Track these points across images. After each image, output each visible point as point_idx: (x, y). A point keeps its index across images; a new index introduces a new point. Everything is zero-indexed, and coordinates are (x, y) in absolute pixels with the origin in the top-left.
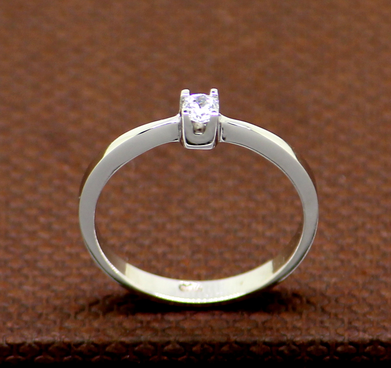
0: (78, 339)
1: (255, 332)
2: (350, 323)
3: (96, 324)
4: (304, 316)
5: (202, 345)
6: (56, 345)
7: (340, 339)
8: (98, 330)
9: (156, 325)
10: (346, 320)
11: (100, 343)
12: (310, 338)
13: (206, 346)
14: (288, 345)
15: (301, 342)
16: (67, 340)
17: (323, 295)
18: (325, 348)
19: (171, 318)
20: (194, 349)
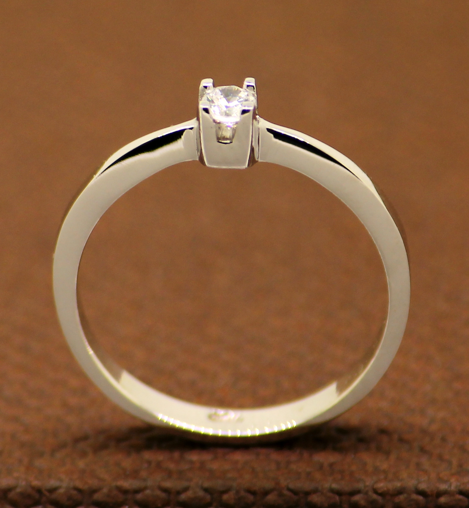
0: (53, 483)
1: (318, 476)
2: (460, 466)
3: (81, 464)
4: (393, 457)
5: (238, 492)
6: (18, 490)
7: (443, 487)
8: (83, 472)
9: (172, 466)
10: (455, 462)
11: (85, 487)
12: (398, 484)
13: (243, 493)
14: (366, 493)
15: (385, 489)
16: (36, 483)
17: (424, 432)
18: (421, 498)
19: (194, 457)
20: (225, 497)
